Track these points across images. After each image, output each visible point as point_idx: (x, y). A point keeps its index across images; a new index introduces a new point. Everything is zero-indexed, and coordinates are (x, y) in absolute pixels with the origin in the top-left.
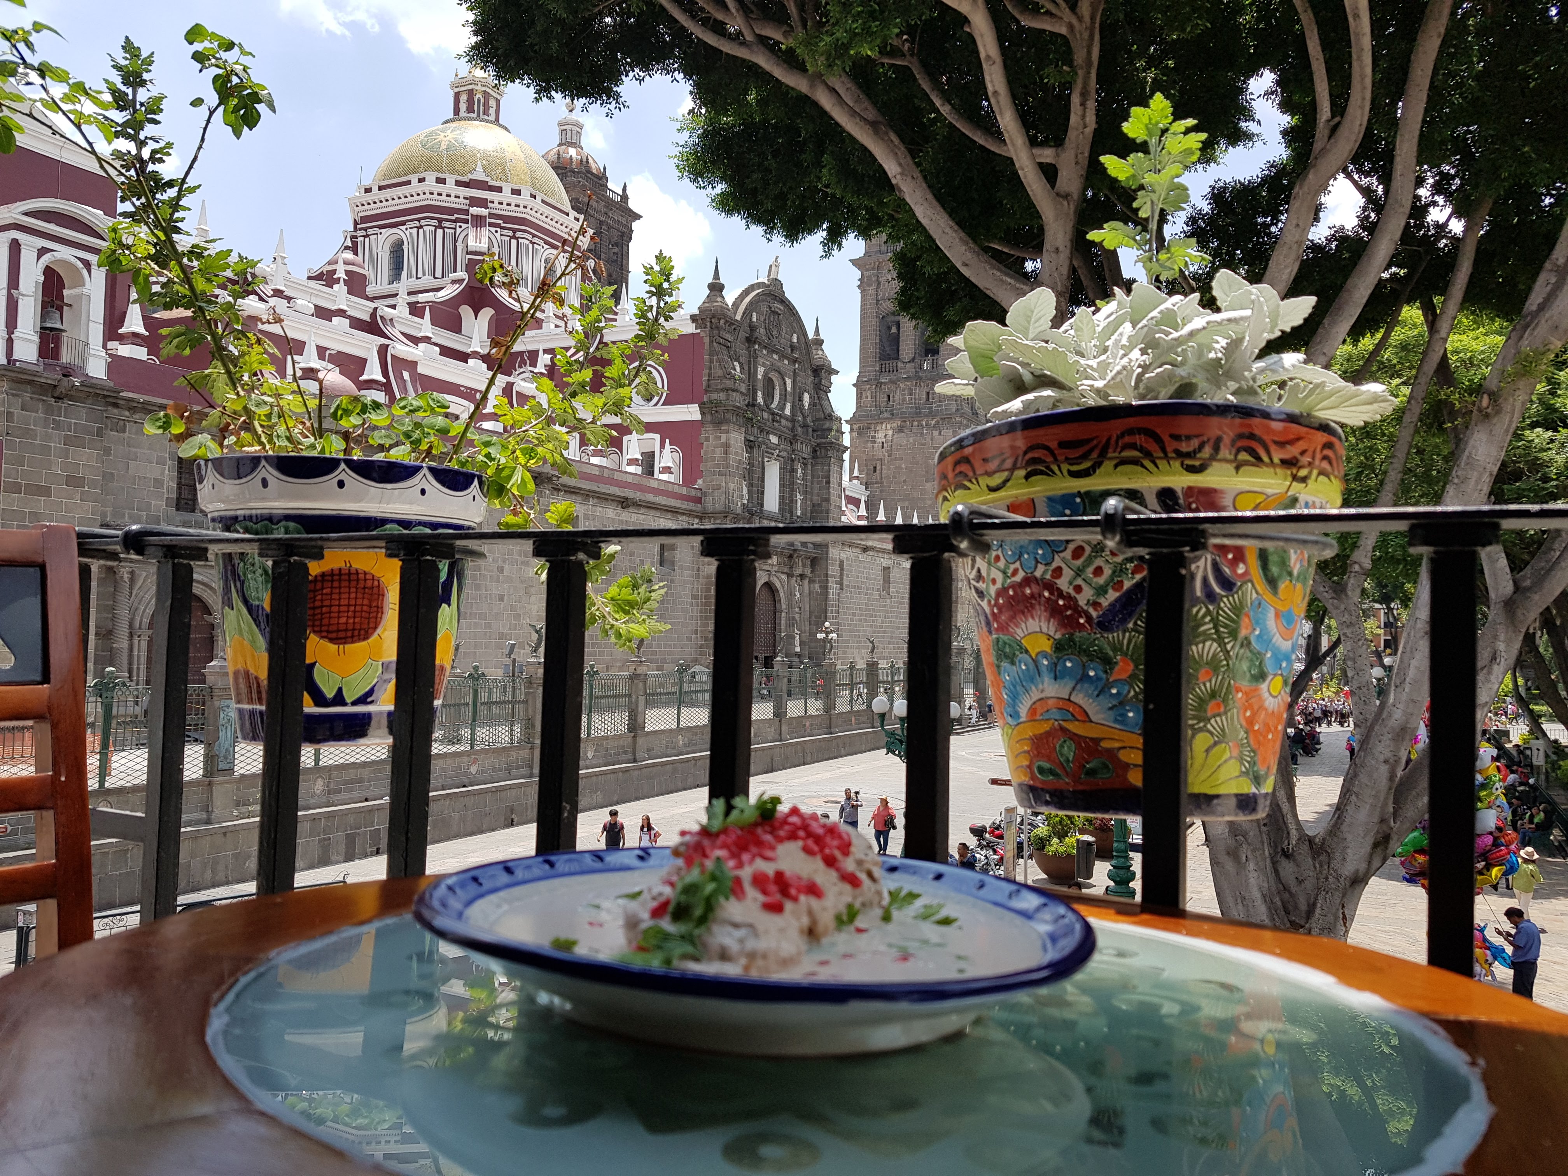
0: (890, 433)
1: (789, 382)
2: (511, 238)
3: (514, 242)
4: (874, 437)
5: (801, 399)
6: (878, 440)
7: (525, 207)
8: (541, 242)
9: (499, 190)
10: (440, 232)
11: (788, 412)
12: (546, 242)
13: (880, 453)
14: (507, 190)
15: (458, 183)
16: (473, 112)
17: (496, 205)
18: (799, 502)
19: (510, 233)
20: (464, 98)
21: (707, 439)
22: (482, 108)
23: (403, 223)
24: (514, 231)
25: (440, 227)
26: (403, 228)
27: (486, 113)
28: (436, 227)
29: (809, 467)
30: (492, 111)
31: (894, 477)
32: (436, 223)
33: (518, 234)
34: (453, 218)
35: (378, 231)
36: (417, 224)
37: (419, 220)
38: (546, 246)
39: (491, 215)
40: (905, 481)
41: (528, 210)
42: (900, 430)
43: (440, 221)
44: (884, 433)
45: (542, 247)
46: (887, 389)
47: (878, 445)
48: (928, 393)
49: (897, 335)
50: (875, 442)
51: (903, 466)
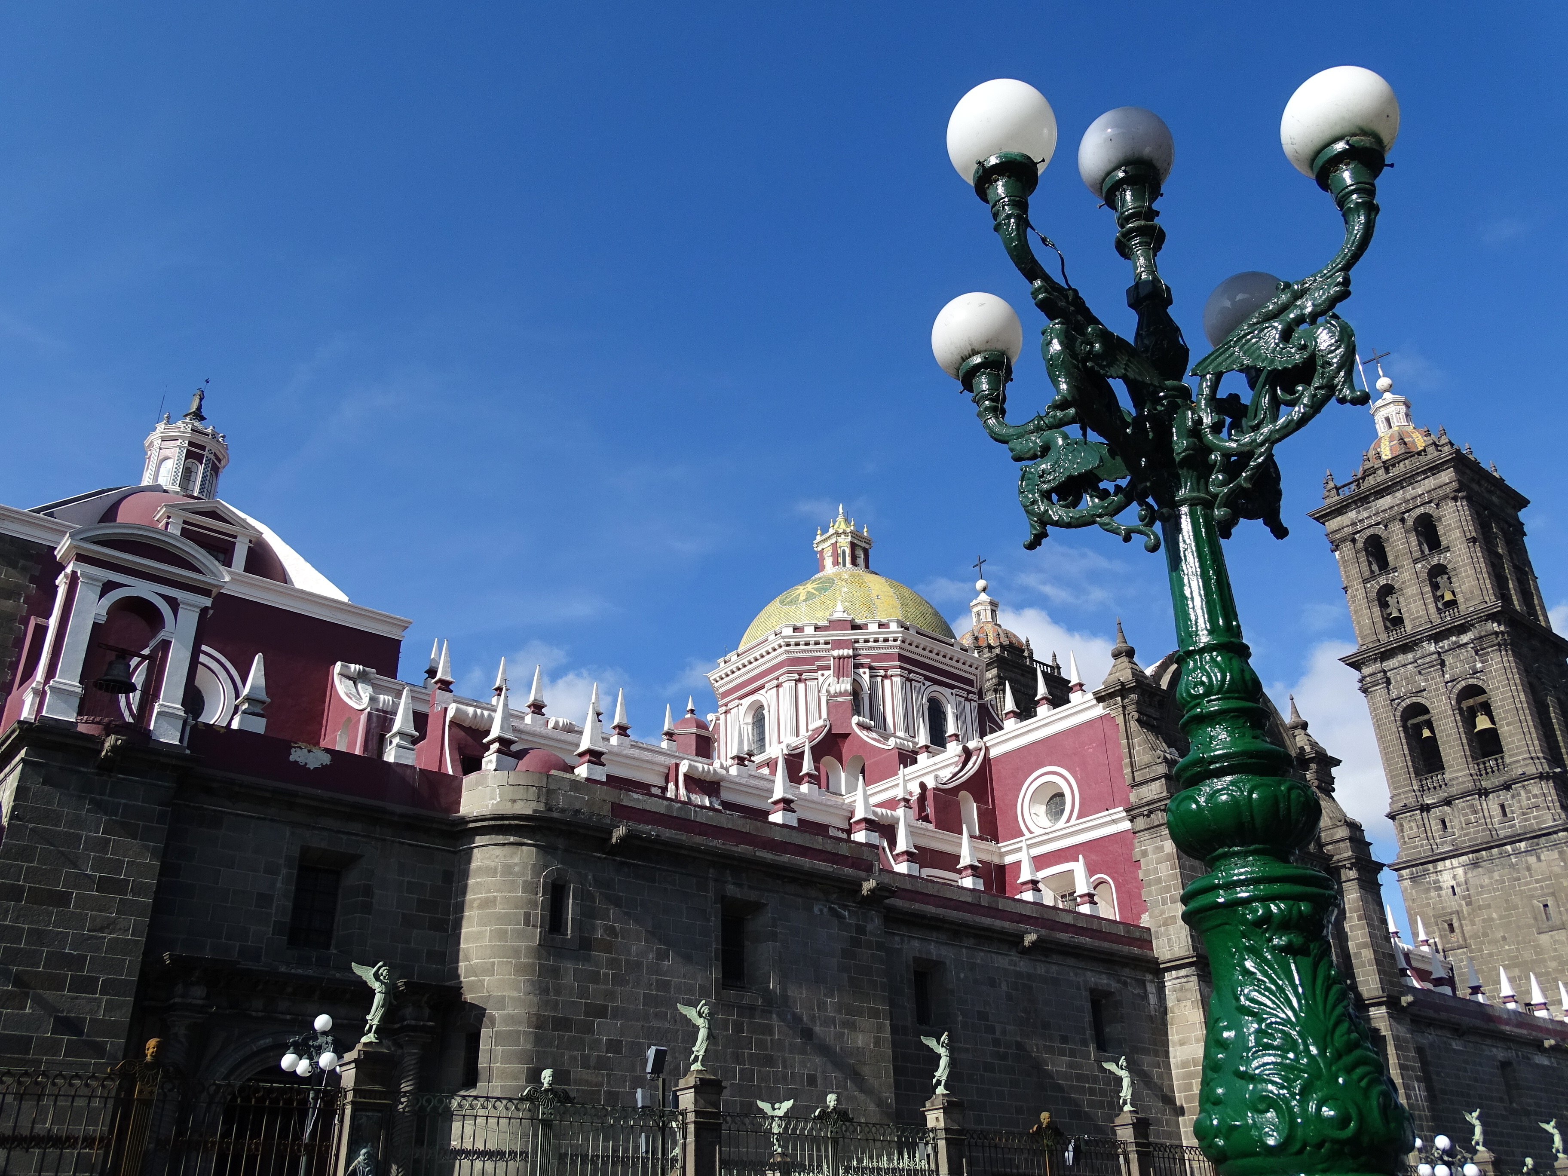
2: (883, 677)
3: (887, 682)
6: (1444, 886)
7: (895, 640)
8: (922, 679)
9: (866, 626)
10: (801, 686)
12: (927, 678)
14: (873, 627)
15: (818, 629)
16: (838, 564)
17: (861, 644)
19: (882, 672)
20: (828, 554)
21: (1145, 853)
22: (848, 559)
25: (801, 680)
27: (854, 562)
28: (796, 681)
30: (860, 561)
32: (796, 676)
33: (891, 672)
35: (737, 701)
37: (778, 678)
38: (928, 683)
39: (858, 656)
42: (1475, 865)
43: (801, 673)
44: (1451, 875)
45: (924, 684)
46: (1436, 812)
47: (1446, 892)
48: (1502, 807)
49: (1433, 739)
50: (1440, 888)
51: (1495, 915)
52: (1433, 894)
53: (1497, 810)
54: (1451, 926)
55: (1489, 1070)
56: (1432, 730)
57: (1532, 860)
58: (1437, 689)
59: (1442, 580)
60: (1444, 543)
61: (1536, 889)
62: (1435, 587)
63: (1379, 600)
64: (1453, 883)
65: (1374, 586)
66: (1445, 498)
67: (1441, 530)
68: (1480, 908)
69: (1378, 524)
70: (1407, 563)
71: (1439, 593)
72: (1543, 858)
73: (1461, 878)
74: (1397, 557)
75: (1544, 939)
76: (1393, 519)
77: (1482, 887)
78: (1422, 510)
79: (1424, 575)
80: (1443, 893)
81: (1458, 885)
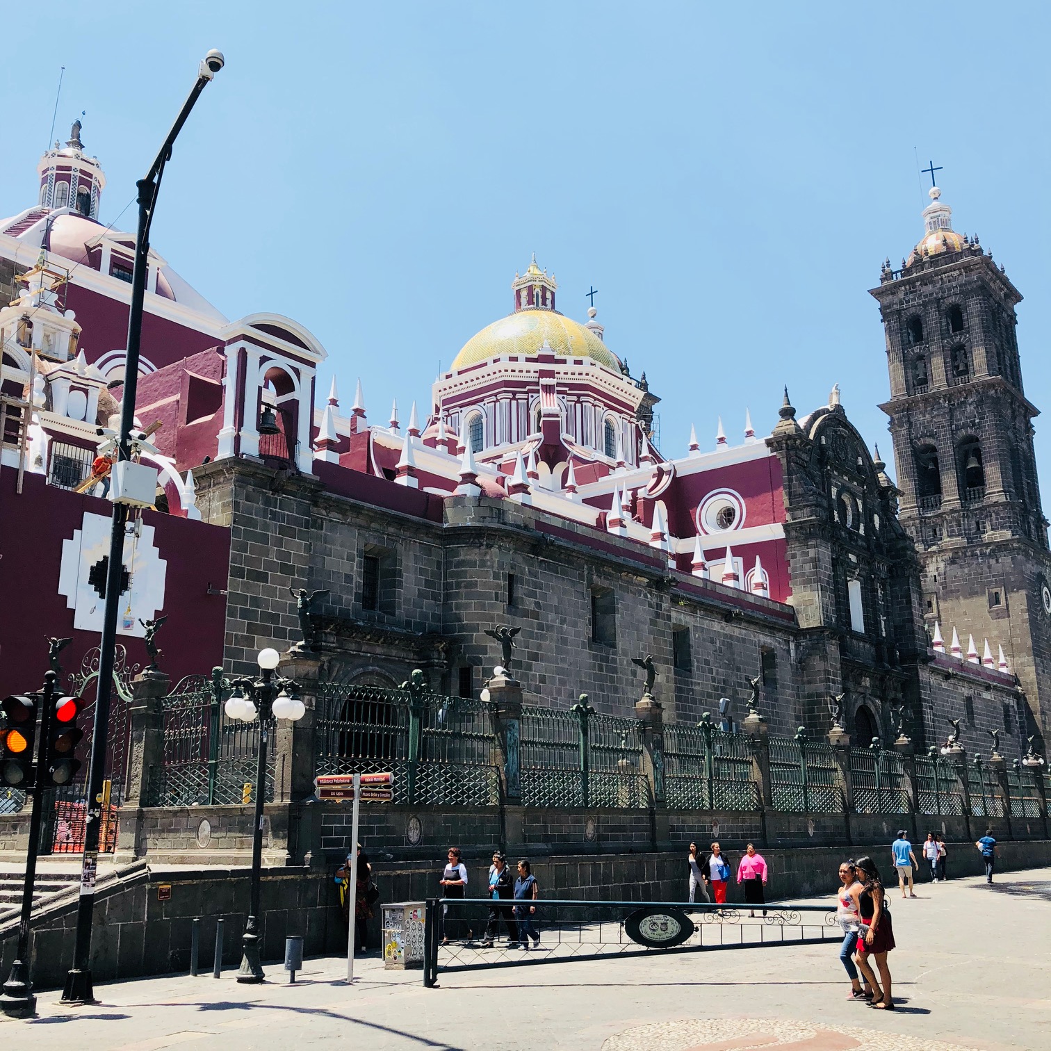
0: (942, 565)
1: (860, 502)
2: (576, 402)
3: (578, 406)
5: (872, 520)
6: (929, 575)
7: (587, 374)
8: (602, 405)
9: (564, 362)
10: (514, 403)
11: (862, 532)
12: (606, 405)
13: (933, 587)
14: (571, 361)
15: (528, 360)
16: (533, 303)
17: (562, 375)
18: (883, 623)
19: (575, 398)
20: (524, 294)
21: (794, 556)
22: (540, 300)
23: (481, 400)
24: (579, 396)
25: (514, 398)
26: (481, 404)
27: (544, 303)
28: (511, 399)
29: (888, 588)
30: (549, 302)
32: (510, 396)
33: (582, 399)
34: (525, 390)
35: (458, 409)
36: (494, 399)
37: (495, 395)
38: (606, 408)
39: (559, 384)
41: (590, 376)
42: (953, 562)
43: (514, 393)
44: (935, 567)
45: (603, 409)
46: (931, 523)
47: (930, 579)
48: (978, 523)
49: (936, 471)
50: (926, 576)
52: (921, 580)
53: (974, 526)
54: (930, 602)
55: (959, 702)
56: (936, 464)
57: (993, 561)
58: (945, 435)
59: (960, 354)
60: (966, 327)
61: (992, 582)
62: (954, 358)
63: (912, 364)
64: (936, 573)
65: (910, 353)
66: (974, 292)
67: (964, 317)
68: (952, 591)
70: (936, 338)
71: (956, 364)
72: (1000, 561)
73: (942, 570)
74: (929, 333)
76: (931, 302)
77: (955, 577)
78: (954, 299)
79: (948, 349)
80: (928, 579)
81: (939, 575)
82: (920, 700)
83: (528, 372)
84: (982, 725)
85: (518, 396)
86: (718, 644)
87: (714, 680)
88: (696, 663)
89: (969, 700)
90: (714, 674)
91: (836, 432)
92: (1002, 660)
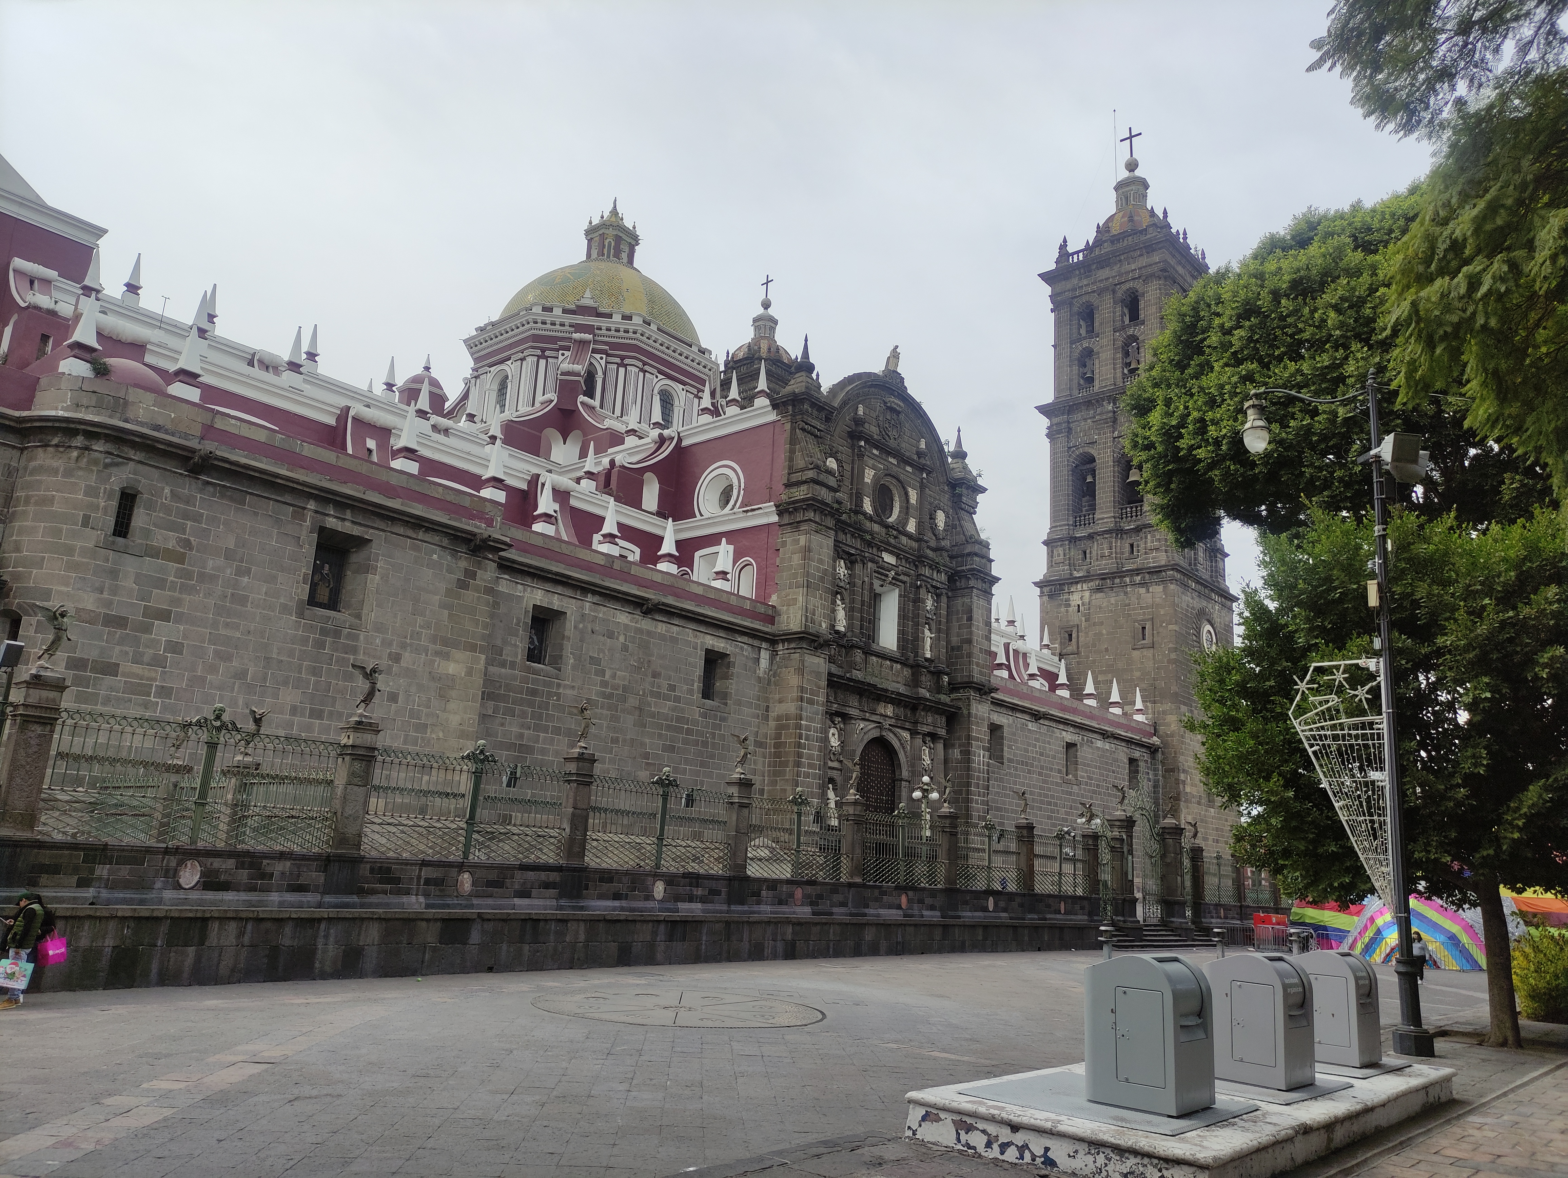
0: (1087, 594)
1: (914, 494)
2: (619, 365)
3: (622, 369)
4: (1068, 600)
5: (932, 518)
6: (1072, 603)
7: (635, 333)
8: (655, 371)
9: (610, 316)
10: (543, 362)
11: (911, 527)
12: (660, 372)
13: (1075, 618)
14: (617, 318)
15: (565, 311)
16: (603, 255)
17: (604, 332)
18: (928, 642)
19: (618, 360)
20: (595, 243)
21: (784, 544)
22: (612, 251)
23: (509, 358)
24: (623, 358)
25: (543, 356)
26: (509, 363)
27: (617, 255)
28: (539, 357)
29: (944, 599)
30: (624, 256)
31: (1094, 645)
32: (539, 352)
33: (626, 361)
34: (557, 347)
36: (521, 356)
37: (523, 351)
38: (660, 376)
39: (596, 342)
40: (1107, 650)
41: (638, 335)
42: (1099, 590)
43: (544, 350)
44: (1079, 596)
45: (657, 377)
46: (1082, 545)
47: (1073, 609)
48: (1132, 546)
49: (1093, 484)
50: (1069, 605)
51: (1104, 632)
52: (1063, 609)
53: (1127, 548)
54: (1070, 635)
55: (1056, 748)
56: (1094, 477)
57: (1142, 590)
58: (1106, 443)
59: (1132, 349)
60: (1142, 317)
61: (1139, 614)
62: (1126, 354)
63: (1079, 360)
64: (1080, 603)
65: (1079, 348)
66: (1152, 276)
67: (1142, 305)
68: (1094, 624)
69: (1094, 292)
70: (1109, 330)
71: (1127, 361)
72: (1151, 590)
73: (1086, 599)
74: (1101, 324)
75: (1136, 654)
76: (1106, 289)
77: (1100, 608)
78: (1131, 284)
79: (1119, 343)
80: (1070, 609)
81: (1083, 604)
82: (969, 737)
83: (562, 325)
84: (1090, 778)
85: (547, 353)
86: (622, 639)
87: (604, 684)
88: (572, 661)
89: (1070, 746)
90: (607, 677)
91: (885, 403)
92: (1139, 705)
